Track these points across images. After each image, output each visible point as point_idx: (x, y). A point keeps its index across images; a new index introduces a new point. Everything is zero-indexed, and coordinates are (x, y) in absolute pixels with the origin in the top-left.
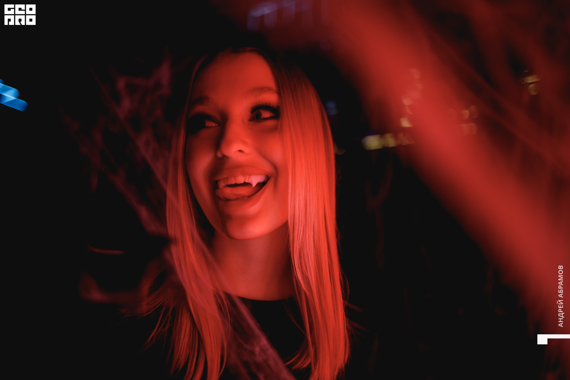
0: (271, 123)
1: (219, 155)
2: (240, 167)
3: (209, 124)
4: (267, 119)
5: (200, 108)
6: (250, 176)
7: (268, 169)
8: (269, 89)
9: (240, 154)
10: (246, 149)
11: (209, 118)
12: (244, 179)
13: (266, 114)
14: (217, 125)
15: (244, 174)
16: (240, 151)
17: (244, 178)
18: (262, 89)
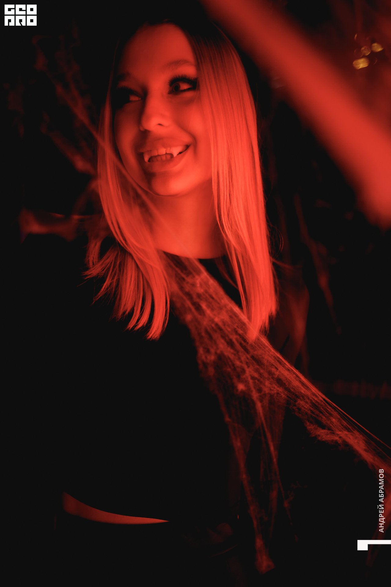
0: (189, 95)
1: (142, 129)
2: (160, 139)
3: (133, 98)
4: (185, 91)
5: (124, 84)
6: (170, 148)
7: (186, 139)
8: (185, 62)
9: (159, 127)
10: (165, 122)
11: (132, 92)
12: (166, 151)
13: (184, 86)
14: (140, 99)
15: (165, 146)
16: (160, 125)
17: (165, 149)
18: (178, 63)
